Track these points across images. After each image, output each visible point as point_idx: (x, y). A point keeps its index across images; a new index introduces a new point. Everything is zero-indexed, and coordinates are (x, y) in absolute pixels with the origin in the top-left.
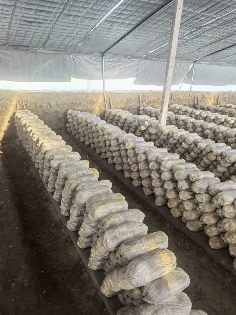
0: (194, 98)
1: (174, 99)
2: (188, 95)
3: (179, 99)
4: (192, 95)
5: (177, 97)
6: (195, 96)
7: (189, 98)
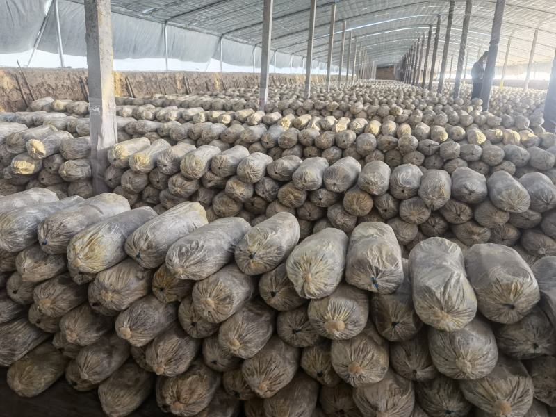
0: (81, 82)
1: (34, 85)
2: (66, 77)
3: (46, 87)
4: (75, 77)
5: (39, 80)
6: (81, 78)
7: (68, 82)
